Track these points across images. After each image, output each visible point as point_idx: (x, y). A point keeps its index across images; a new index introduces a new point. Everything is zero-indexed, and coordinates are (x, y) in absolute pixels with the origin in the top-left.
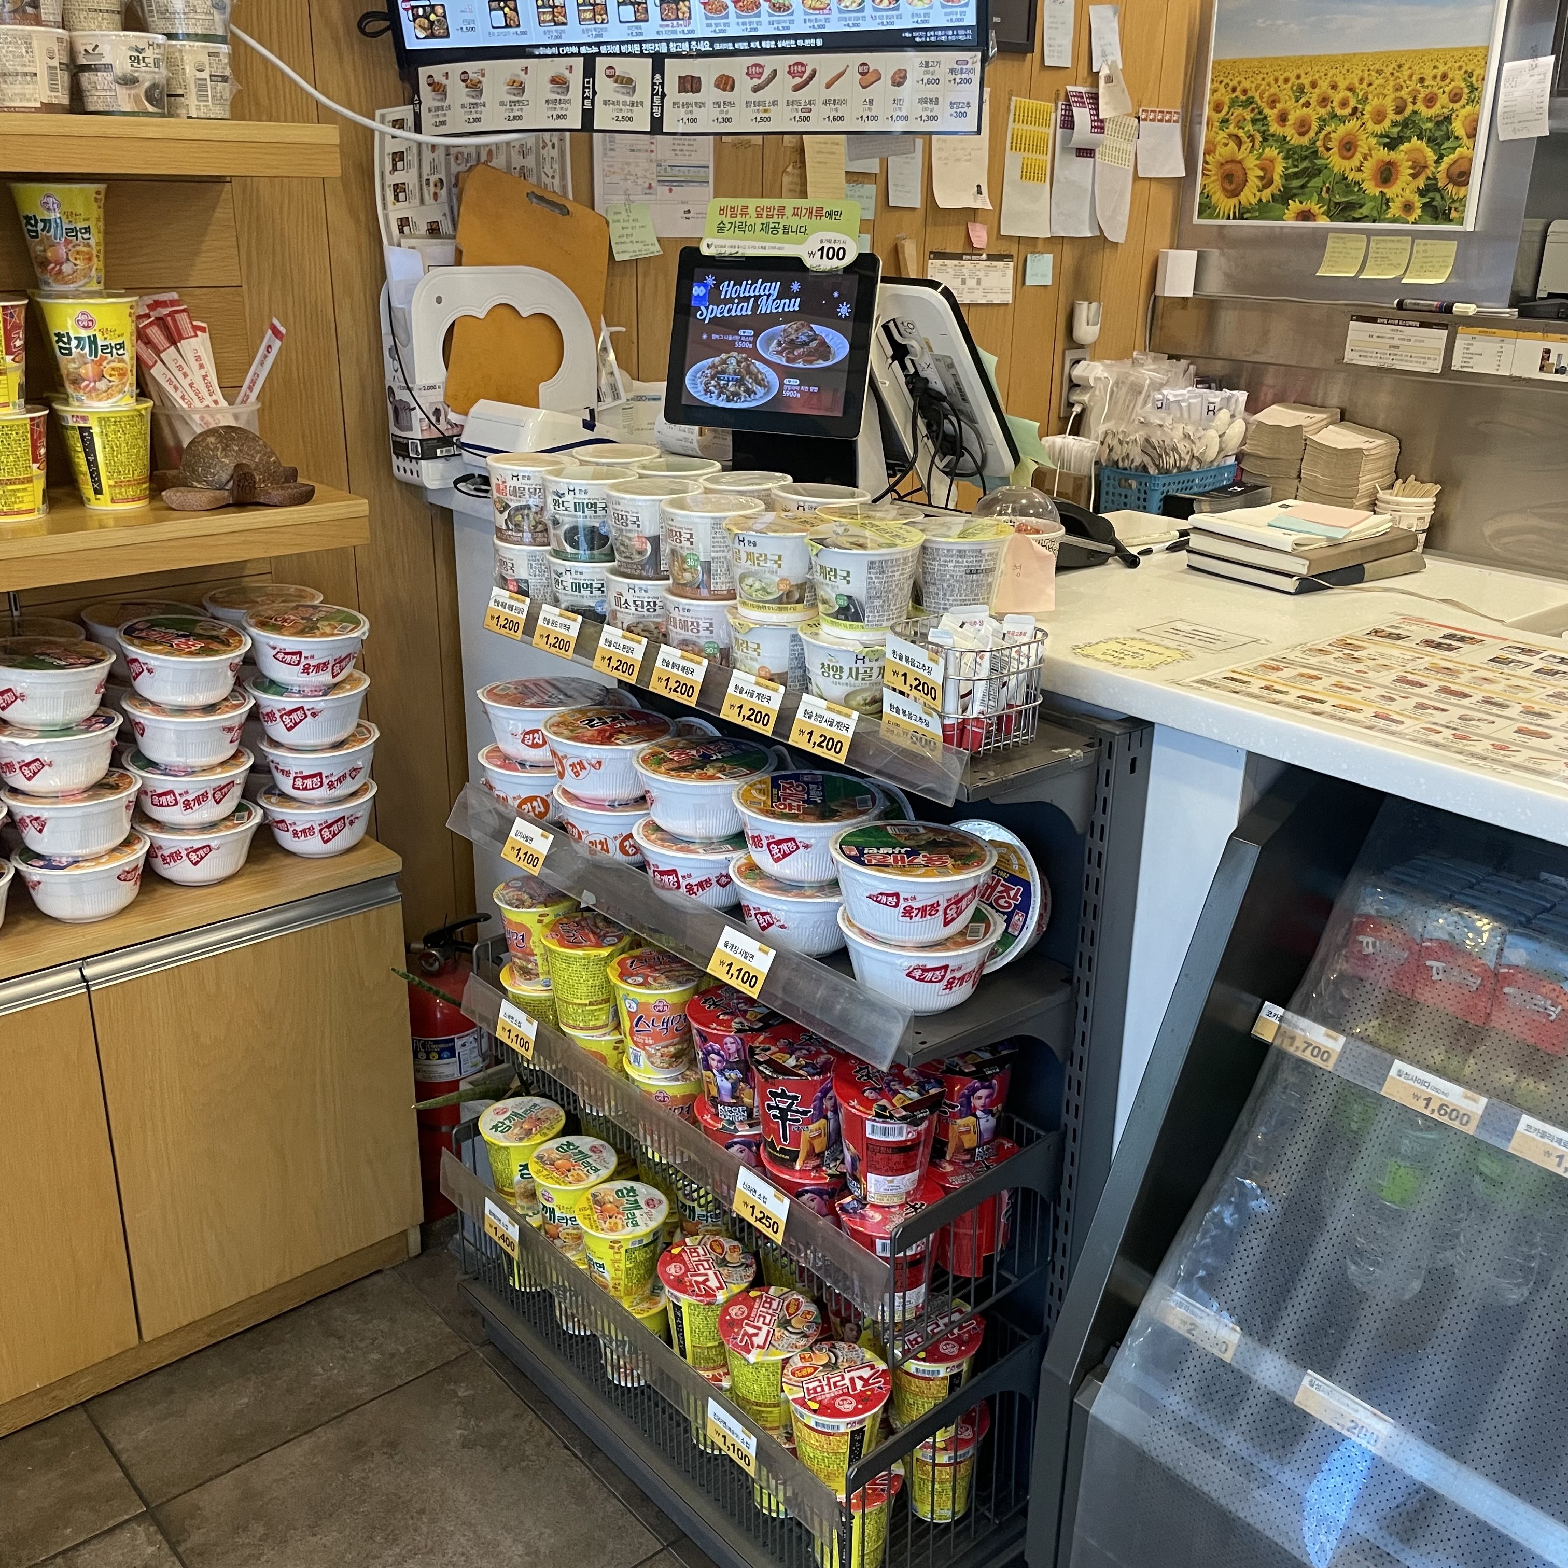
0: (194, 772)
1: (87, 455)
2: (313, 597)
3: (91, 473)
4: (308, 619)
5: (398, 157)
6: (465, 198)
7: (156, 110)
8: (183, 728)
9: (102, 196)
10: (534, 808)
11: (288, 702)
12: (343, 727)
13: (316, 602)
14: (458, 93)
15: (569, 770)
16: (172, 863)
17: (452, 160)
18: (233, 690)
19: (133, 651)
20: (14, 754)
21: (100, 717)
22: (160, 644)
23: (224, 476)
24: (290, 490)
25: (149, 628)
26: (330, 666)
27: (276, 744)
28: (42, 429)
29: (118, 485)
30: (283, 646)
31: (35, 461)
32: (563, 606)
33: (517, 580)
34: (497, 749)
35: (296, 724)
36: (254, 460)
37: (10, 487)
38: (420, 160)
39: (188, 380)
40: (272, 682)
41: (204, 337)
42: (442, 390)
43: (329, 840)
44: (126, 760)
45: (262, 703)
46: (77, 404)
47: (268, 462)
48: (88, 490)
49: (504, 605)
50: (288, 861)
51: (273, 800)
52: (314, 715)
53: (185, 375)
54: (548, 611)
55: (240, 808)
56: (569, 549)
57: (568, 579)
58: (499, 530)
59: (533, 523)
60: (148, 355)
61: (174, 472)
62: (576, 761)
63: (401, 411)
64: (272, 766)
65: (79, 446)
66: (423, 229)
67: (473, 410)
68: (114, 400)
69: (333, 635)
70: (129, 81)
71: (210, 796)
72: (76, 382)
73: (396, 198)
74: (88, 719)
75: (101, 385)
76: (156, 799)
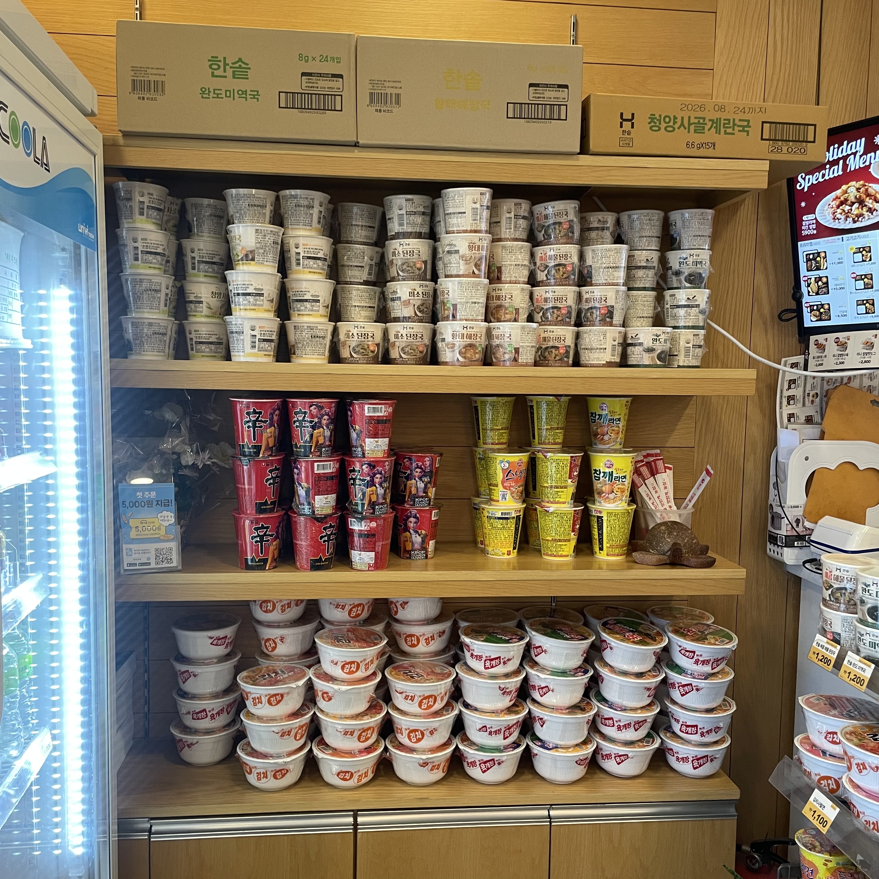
0: (625, 710)
1: (598, 530)
2: (708, 619)
3: (599, 539)
4: (703, 632)
5: (792, 382)
6: (830, 403)
7: (661, 363)
8: (624, 684)
9: (629, 403)
10: (829, 785)
11: (684, 680)
12: (714, 700)
13: (709, 623)
14: (832, 348)
15: (854, 767)
16: (606, 760)
17: (825, 383)
18: (655, 666)
19: (605, 636)
20: (536, 681)
21: (582, 669)
22: (619, 634)
23: (666, 548)
24: (702, 559)
25: (615, 624)
26: (711, 663)
27: (674, 702)
28: (579, 516)
29: (611, 547)
30: (685, 646)
31: (573, 531)
32: (862, 655)
33: (833, 633)
34: (808, 738)
35: (687, 693)
36: (684, 541)
37: (559, 543)
38: (805, 384)
39: (657, 495)
40: (677, 665)
41: (670, 473)
42: (802, 509)
43: (697, 768)
44: (592, 694)
45: (670, 677)
46: (598, 504)
47: (692, 543)
48: (596, 548)
49: (823, 647)
50: (671, 774)
51: (668, 735)
52: (697, 690)
53: (656, 492)
54: (851, 656)
55: (649, 735)
56: (870, 620)
57: (867, 639)
58: (824, 600)
59: (848, 599)
60: (638, 480)
61: (641, 542)
62: (860, 762)
63: (776, 519)
64: (670, 714)
65: (596, 526)
66: (803, 419)
67: (820, 522)
68: (616, 504)
69: (715, 644)
70: (650, 350)
71: (632, 725)
72: (600, 493)
73: (789, 403)
74: (576, 669)
75: (612, 496)
76: (603, 721)
